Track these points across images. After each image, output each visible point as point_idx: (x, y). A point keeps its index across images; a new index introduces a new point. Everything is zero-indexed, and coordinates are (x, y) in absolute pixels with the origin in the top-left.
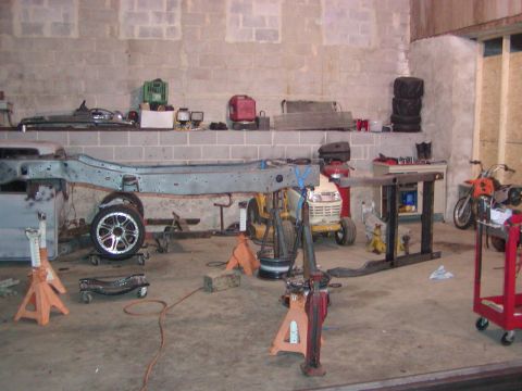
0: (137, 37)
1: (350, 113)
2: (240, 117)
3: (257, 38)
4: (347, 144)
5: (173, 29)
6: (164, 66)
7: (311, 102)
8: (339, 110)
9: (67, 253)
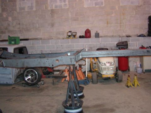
0: (54, 8)
3: (95, 5)
4: (126, 42)
5: (66, 5)
9: (19, 82)
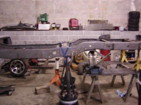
1: (112, 24)
2: (73, 26)
4: (109, 35)
6: (47, 9)
7: (98, 21)
8: (108, 23)
